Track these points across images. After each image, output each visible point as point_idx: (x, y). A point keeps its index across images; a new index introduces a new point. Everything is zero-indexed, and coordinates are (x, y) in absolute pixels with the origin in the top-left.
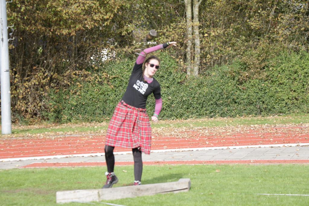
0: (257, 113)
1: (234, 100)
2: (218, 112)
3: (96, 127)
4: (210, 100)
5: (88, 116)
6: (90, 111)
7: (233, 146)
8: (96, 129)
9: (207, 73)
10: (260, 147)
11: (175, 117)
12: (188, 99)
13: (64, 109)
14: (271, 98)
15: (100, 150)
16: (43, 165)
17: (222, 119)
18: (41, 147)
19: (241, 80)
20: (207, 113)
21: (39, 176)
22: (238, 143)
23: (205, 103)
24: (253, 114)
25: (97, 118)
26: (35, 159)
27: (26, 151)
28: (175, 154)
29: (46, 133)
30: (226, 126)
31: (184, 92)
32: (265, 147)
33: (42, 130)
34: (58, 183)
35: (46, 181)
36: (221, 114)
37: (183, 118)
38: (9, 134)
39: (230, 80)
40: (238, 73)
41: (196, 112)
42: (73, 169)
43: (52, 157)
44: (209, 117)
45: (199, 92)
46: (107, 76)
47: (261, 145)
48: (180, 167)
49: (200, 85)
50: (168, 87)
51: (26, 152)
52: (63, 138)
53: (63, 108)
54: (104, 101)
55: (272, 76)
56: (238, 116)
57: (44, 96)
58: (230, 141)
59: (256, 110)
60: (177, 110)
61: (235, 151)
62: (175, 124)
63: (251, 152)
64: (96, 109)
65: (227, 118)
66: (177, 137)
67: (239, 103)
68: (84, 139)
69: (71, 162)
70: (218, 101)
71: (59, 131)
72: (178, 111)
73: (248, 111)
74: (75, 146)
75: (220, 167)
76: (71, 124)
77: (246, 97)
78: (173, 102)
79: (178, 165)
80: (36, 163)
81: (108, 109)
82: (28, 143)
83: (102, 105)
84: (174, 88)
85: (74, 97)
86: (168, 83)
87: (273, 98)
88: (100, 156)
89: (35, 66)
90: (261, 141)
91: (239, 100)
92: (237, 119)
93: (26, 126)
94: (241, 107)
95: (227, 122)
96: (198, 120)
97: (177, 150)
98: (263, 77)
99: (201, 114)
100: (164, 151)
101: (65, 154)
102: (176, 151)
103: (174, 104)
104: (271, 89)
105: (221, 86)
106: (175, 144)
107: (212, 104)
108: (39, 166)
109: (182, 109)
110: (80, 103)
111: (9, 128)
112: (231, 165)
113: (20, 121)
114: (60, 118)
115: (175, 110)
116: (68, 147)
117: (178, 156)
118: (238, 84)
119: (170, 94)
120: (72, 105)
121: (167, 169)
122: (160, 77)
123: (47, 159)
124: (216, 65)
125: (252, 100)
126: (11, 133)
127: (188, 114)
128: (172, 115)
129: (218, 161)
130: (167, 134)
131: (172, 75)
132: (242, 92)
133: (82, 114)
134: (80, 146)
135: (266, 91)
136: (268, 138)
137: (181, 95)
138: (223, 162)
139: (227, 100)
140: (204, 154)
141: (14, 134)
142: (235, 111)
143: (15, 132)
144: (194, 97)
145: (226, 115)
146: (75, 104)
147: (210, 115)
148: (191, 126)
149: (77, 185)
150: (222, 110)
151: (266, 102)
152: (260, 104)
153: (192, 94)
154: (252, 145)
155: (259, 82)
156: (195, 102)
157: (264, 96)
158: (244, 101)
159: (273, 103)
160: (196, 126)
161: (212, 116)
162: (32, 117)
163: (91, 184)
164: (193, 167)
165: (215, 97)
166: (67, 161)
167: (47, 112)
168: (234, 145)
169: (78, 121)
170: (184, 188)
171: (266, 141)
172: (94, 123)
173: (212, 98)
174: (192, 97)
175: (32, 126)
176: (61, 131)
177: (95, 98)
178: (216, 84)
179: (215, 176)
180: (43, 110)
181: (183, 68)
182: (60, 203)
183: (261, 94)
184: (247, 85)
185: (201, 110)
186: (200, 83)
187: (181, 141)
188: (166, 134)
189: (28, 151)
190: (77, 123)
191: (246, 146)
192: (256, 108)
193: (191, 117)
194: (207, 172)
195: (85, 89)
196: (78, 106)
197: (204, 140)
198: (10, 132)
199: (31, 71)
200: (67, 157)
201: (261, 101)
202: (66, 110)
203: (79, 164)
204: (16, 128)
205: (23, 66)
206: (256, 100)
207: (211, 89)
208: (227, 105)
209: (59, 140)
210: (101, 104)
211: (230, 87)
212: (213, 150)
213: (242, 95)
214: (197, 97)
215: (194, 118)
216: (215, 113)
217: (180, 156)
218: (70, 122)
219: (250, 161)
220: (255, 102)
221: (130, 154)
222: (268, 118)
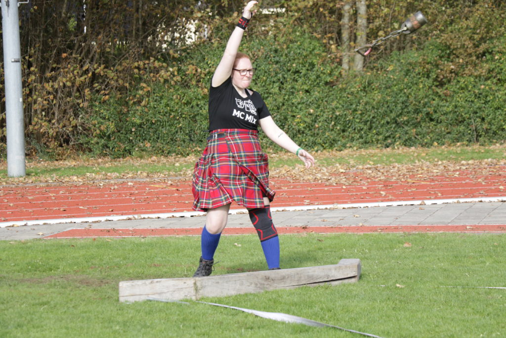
0: (472, 140)
1: (430, 116)
2: (400, 138)
3: (177, 164)
4: (385, 114)
5: (162, 144)
6: (166, 135)
7: (430, 199)
8: (178, 169)
9: (379, 66)
10: (481, 201)
11: (320, 146)
12: (345, 114)
13: (119, 131)
14: (496, 111)
15: (188, 207)
16: (87, 232)
17: (406, 149)
18: (81, 200)
19: (442, 77)
20: (379, 138)
21: (82, 252)
22: (440, 194)
23: (375, 120)
24: (463, 141)
25: (179, 148)
26: (71, 222)
27: (54, 207)
28: (326, 215)
29: (88, 174)
30: (416, 163)
31: (337, 100)
32: (491, 202)
33: (79, 171)
34: (119, 266)
35: (96, 262)
36: (405, 141)
37: (335, 149)
38: (21, 177)
39: (422, 79)
40: (435, 65)
41: (360, 137)
42: (143, 240)
43: (103, 219)
44: (382, 147)
45: (365, 100)
46: (196, 71)
47: (482, 197)
48: (338, 237)
49: (367, 88)
50: (307, 91)
51: (55, 209)
52: (119, 185)
53: (117, 129)
54: (191, 116)
55: (500, 71)
56: (435, 144)
57: (83, 107)
58: (425, 190)
59: (470, 134)
60: (324, 133)
61: (436, 209)
62: (321, 160)
63: (466, 210)
64: (177, 132)
65: (416, 148)
66: (328, 184)
67: (438, 120)
68: (157, 186)
69: (137, 228)
70: (400, 117)
71: (111, 172)
72: (326, 136)
73: (455, 136)
74: (141, 198)
75: (411, 237)
76: (132, 159)
77: (451, 110)
78: (317, 119)
79: (333, 234)
80: (74, 229)
81: (198, 131)
82: (57, 192)
83: (187, 124)
84: (319, 92)
85: (137, 110)
86: (308, 84)
87: (500, 110)
88: (189, 217)
89: (65, 52)
90: (481, 189)
91: (437, 114)
92: (436, 149)
93: (50, 163)
94: (442, 128)
95: (417, 156)
96: (363, 152)
97: (328, 206)
98: (482, 73)
99: (368, 141)
100: (305, 208)
101: (126, 214)
102: (326, 209)
103: (320, 122)
104: (496, 94)
105: (406, 88)
106: (323, 196)
107: (388, 123)
108: (81, 236)
109: (333, 132)
110: (148, 120)
111: (22, 166)
112: (431, 233)
113: (39, 153)
114: (111, 148)
115: (320, 133)
116: (130, 201)
117: (332, 218)
118: (437, 86)
119: (312, 104)
120: (133, 123)
121: (315, 241)
122: (293, 72)
123: (93, 222)
124: (395, 52)
125: (462, 116)
126: (25, 174)
127: (344, 141)
128: (314, 143)
129: (406, 227)
130: (309, 177)
131: (315, 69)
132: (443, 100)
133: (151, 141)
134: (152, 198)
135: (488, 99)
136: (494, 186)
137: (331, 106)
138: (415, 228)
139: (416, 115)
140: (379, 213)
141: (30, 177)
142: (431, 135)
143: (32, 172)
144: (355, 110)
145: (415, 143)
146: (138, 122)
147: (385, 143)
148: (351, 162)
149: (152, 270)
150: (407, 133)
151: (487, 119)
152: (477, 122)
153: (351, 105)
154: (466, 197)
155: (475, 82)
156: (357, 118)
157: (484, 107)
158: (448, 117)
159: (501, 120)
160: (360, 163)
161: (388, 144)
162: (61, 145)
163: (178, 268)
164: (362, 238)
165: (393, 109)
166: (130, 226)
167: (87, 136)
168: (432, 198)
169: (144, 153)
170: (349, 276)
171: (492, 191)
172: (173, 158)
173: (389, 112)
174: (353, 110)
175: (61, 162)
176: (114, 171)
177: (174, 112)
178: (395, 86)
179: (403, 255)
180: (81, 134)
181: (336, 56)
182: (127, 301)
183: (478, 104)
184: (452, 87)
185: (368, 133)
186: (367, 83)
187: (334, 191)
188: (306, 178)
189: (58, 208)
190: (141, 157)
191: (455, 200)
192: (470, 130)
193: (351, 147)
194: (388, 246)
195: (156, 95)
196: (145, 127)
197: (377, 188)
198: (22, 173)
199: (58, 62)
200: (130, 219)
201: (479, 117)
202: (122, 133)
203: (153, 231)
204: (32, 165)
205: (43, 52)
206: (470, 115)
207: (386, 94)
208: (416, 125)
209: (112, 188)
210: (186, 122)
211: (421, 90)
212: (395, 207)
213: (443, 106)
214: (361, 110)
215: (355, 148)
216: (393, 140)
217: (335, 217)
218: (130, 156)
219: (464, 228)
220: (468, 119)
221: (244, 213)
222: (492, 147)
